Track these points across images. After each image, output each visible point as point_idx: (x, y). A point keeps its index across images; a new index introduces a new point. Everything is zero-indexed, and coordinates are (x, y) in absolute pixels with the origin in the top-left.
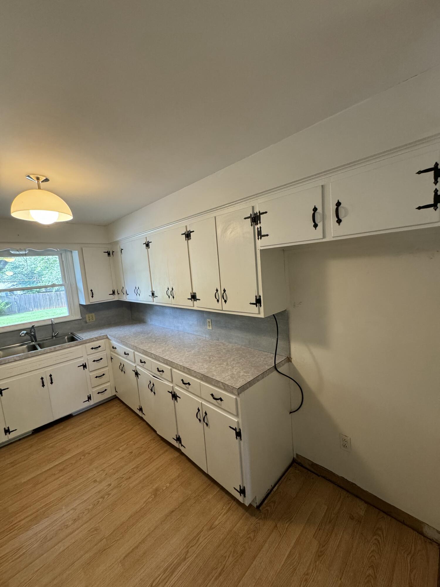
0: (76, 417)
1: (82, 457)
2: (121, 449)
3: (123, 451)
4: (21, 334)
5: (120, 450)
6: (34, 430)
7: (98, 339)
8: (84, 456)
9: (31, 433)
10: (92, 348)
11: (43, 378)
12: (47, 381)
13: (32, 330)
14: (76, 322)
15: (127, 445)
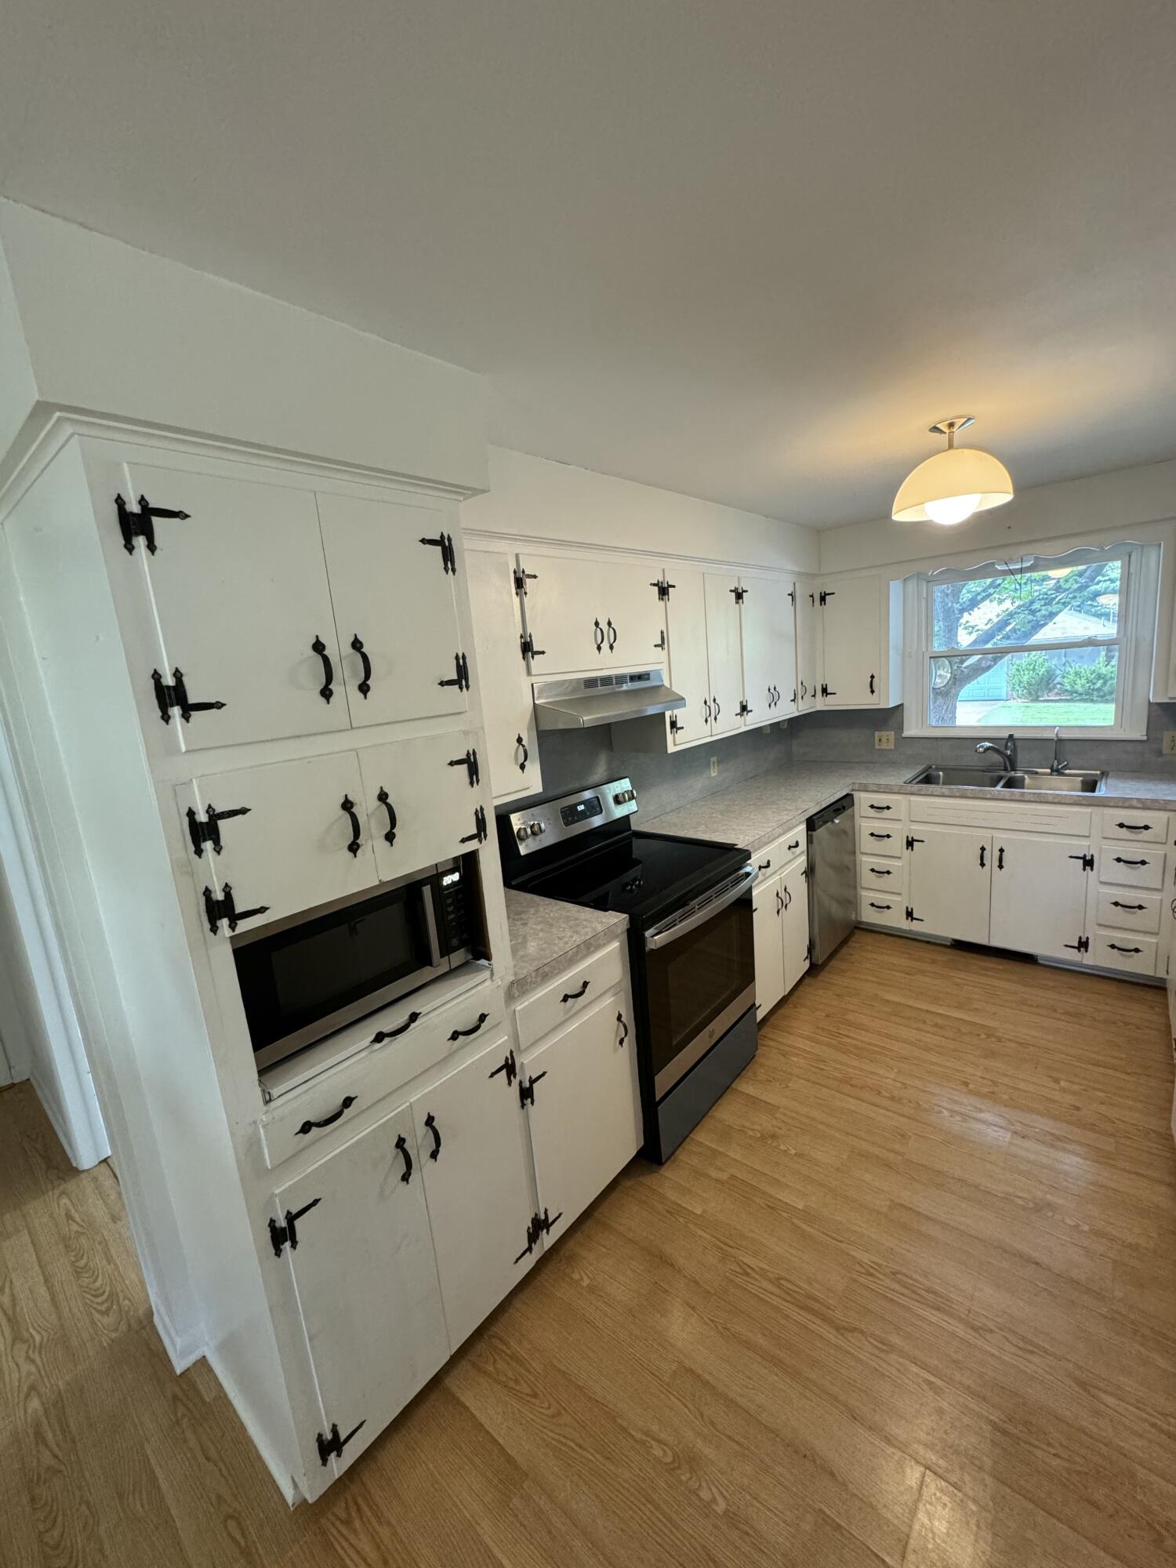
0: (1042, 968)
1: (983, 1036)
2: (1063, 1084)
3: (1063, 1090)
4: (978, 746)
5: (1059, 1083)
6: (955, 940)
7: (1145, 805)
8: (989, 1036)
9: (949, 944)
10: (1121, 825)
11: (985, 849)
12: (991, 858)
13: (1009, 744)
14: (1129, 747)
15: (1085, 1090)
